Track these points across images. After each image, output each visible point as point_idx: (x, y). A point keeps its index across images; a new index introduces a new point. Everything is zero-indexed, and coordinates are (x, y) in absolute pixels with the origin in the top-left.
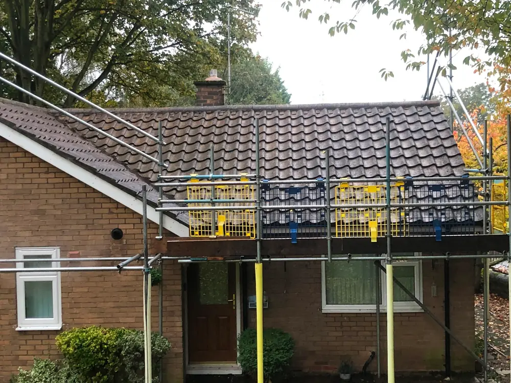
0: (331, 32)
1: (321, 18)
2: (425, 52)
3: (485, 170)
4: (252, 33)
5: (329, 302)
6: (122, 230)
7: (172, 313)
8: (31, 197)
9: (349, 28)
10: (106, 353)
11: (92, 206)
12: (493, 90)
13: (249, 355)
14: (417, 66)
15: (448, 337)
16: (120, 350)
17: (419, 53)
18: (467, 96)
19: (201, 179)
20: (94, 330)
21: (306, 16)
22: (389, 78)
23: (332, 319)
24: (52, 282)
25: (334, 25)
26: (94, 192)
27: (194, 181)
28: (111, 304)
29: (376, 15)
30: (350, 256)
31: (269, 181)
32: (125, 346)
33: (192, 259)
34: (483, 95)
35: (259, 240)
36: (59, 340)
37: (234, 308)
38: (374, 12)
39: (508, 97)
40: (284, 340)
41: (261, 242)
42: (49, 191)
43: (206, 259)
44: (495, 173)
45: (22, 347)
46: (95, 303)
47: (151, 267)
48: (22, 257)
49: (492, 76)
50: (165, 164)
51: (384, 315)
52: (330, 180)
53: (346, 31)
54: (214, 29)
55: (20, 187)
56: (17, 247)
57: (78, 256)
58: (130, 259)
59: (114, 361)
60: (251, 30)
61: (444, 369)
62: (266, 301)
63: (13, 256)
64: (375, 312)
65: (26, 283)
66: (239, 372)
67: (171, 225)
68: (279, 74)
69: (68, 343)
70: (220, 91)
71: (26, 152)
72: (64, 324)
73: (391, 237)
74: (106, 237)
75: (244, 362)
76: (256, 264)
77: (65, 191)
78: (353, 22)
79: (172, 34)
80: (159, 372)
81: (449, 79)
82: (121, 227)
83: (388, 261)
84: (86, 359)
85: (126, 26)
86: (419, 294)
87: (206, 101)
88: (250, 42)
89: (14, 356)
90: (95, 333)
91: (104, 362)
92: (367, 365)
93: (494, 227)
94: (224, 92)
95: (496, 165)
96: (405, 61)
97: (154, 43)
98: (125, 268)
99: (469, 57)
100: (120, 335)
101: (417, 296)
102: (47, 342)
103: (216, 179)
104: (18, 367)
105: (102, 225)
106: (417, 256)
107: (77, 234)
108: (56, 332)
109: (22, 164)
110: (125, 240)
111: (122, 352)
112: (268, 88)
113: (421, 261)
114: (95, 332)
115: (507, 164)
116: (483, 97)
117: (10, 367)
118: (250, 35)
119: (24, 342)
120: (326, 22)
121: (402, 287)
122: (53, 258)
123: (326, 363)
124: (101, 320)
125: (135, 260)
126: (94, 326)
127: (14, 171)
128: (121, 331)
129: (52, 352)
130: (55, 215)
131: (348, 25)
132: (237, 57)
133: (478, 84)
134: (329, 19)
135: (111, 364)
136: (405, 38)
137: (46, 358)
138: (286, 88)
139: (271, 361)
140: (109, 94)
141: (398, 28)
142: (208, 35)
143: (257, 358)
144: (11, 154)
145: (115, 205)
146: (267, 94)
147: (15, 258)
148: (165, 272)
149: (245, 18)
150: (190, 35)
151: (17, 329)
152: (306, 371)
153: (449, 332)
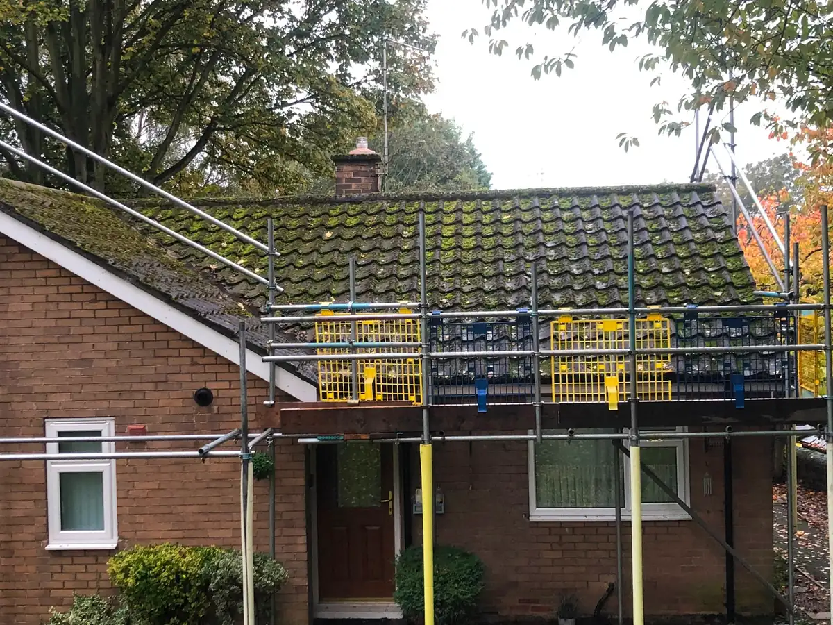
0: (536, 73)
1: (519, 51)
2: (688, 106)
3: (787, 294)
4: (426, 80)
5: (540, 505)
6: (213, 391)
7: (290, 524)
8: (67, 340)
9: (564, 67)
10: (185, 587)
11: (165, 353)
12: (800, 165)
13: (411, 590)
14: (676, 128)
15: (730, 560)
16: (208, 583)
17: (679, 109)
18: (761, 174)
19: (336, 310)
20: (167, 550)
21: (498, 51)
22: (632, 148)
23: (547, 531)
24: (101, 473)
25: (541, 61)
26: (167, 332)
27: (326, 313)
28: (194, 509)
29: (608, 45)
30: (571, 432)
31: (442, 314)
32: (216, 576)
33: (320, 438)
34: (785, 172)
35: (426, 407)
36: (113, 565)
37: (391, 513)
38: (605, 41)
39: (824, 177)
40: (467, 565)
41: (430, 410)
42: (98, 330)
43: (342, 438)
44: (803, 299)
45: (56, 577)
46: (170, 506)
47: (253, 452)
48: (56, 434)
49: (798, 142)
50: (278, 287)
51: (628, 525)
52: (539, 311)
53: (559, 72)
54: (368, 75)
55: (53, 323)
56: (47, 418)
57: (143, 432)
58: (222, 437)
59: (197, 599)
60: (425, 74)
61: (725, 612)
62: (441, 502)
63: (42, 433)
64: (614, 518)
65: (62, 475)
66: (398, 615)
67: (289, 384)
68: (473, 142)
69: (125, 571)
70: (371, 171)
71: (61, 269)
72: (121, 540)
73: (636, 401)
74: (188, 402)
75: (403, 602)
76: (421, 445)
77: (123, 329)
78: (570, 58)
79: (301, 82)
80: (270, 617)
81: (729, 148)
82: (210, 386)
83: (632, 440)
84: (153, 596)
85: (235, 71)
86: (683, 493)
87: (350, 186)
88: (422, 92)
89: (43, 591)
90: (168, 556)
91: (182, 601)
92: (601, 604)
93: (803, 386)
94: (379, 172)
95: (805, 282)
96: (657, 122)
97: (275, 97)
98: (211, 453)
99: (760, 113)
100: (207, 558)
101: (680, 496)
102: (95, 568)
103: (359, 310)
104: (49, 608)
105: (180, 383)
106: (681, 432)
107: (141, 397)
108: (109, 553)
109: (56, 288)
110: (216, 408)
111: (211, 586)
112: (455, 164)
113: (687, 440)
114: (168, 553)
115: (822, 282)
116: (786, 175)
117: (37, 607)
118: (423, 83)
119: (58, 568)
120: (527, 56)
121: (656, 479)
122: (104, 436)
123: (537, 601)
124: (179, 534)
125: (231, 438)
126: (167, 544)
127: (43, 298)
128: (209, 552)
129: (102, 584)
130: (107, 368)
131: (562, 61)
132: (403, 116)
133: (779, 154)
134: (532, 53)
135: (193, 605)
136: (659, 84)
137: (93, 593)
138: (484, 164)
139: (447, 599)
140: (211, 174)
141: (647, 68)
142: (359, 83)
143: (424, 595)
144: (37, 272)
145: (201, 352)
146: (455, 173)
147: (44, 436)
148: (278, 457)
149: (414, 57)
150: (329, 82)
151: (48, 548)
152: (505, 613)
153: (732, 551)
